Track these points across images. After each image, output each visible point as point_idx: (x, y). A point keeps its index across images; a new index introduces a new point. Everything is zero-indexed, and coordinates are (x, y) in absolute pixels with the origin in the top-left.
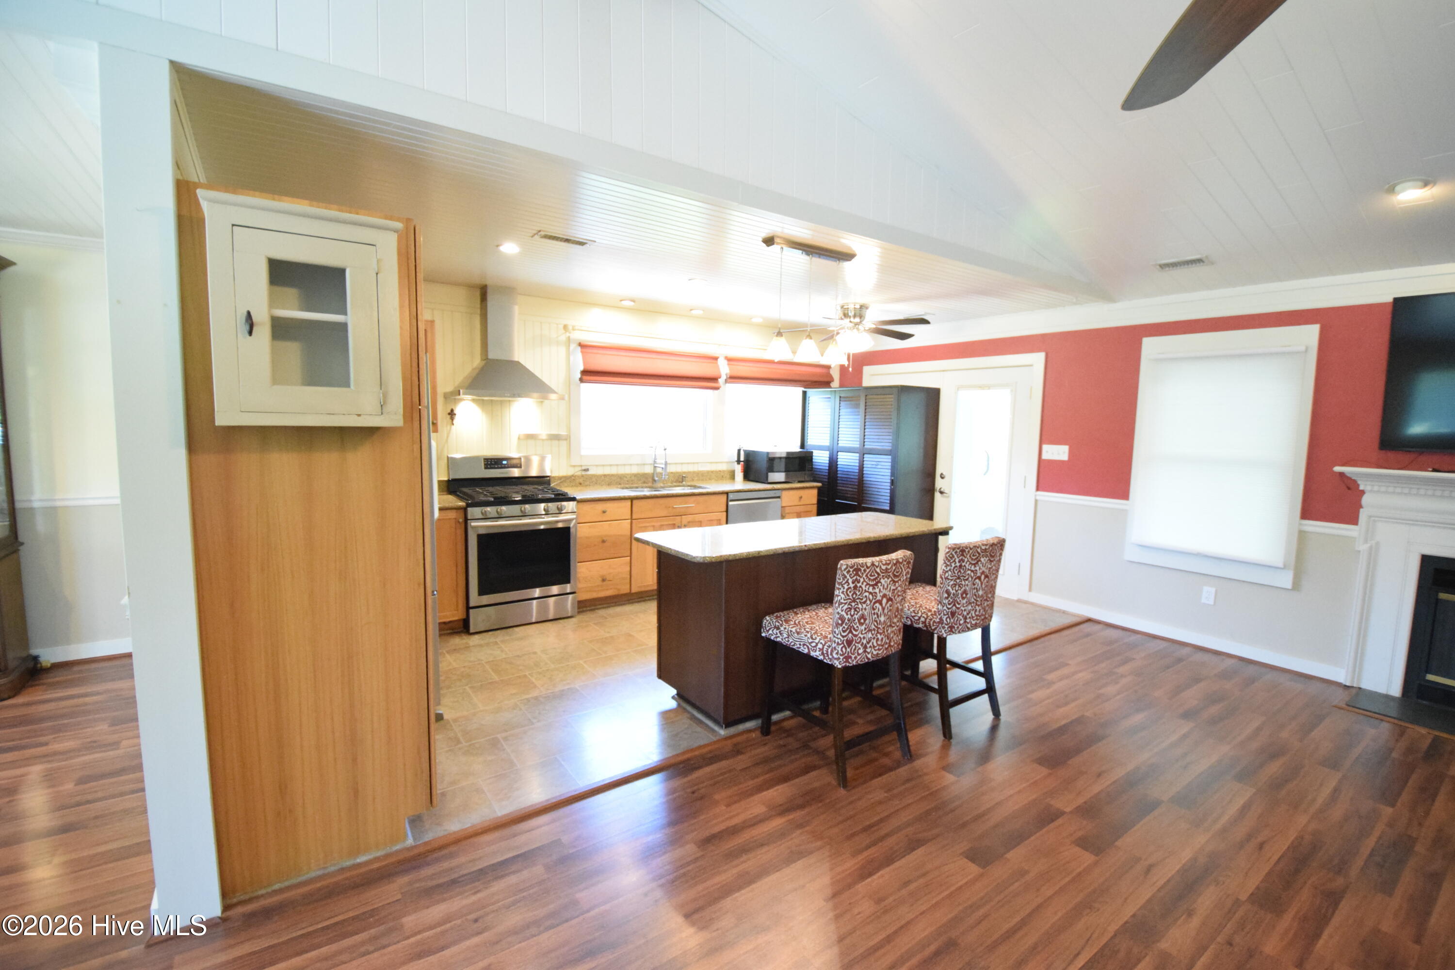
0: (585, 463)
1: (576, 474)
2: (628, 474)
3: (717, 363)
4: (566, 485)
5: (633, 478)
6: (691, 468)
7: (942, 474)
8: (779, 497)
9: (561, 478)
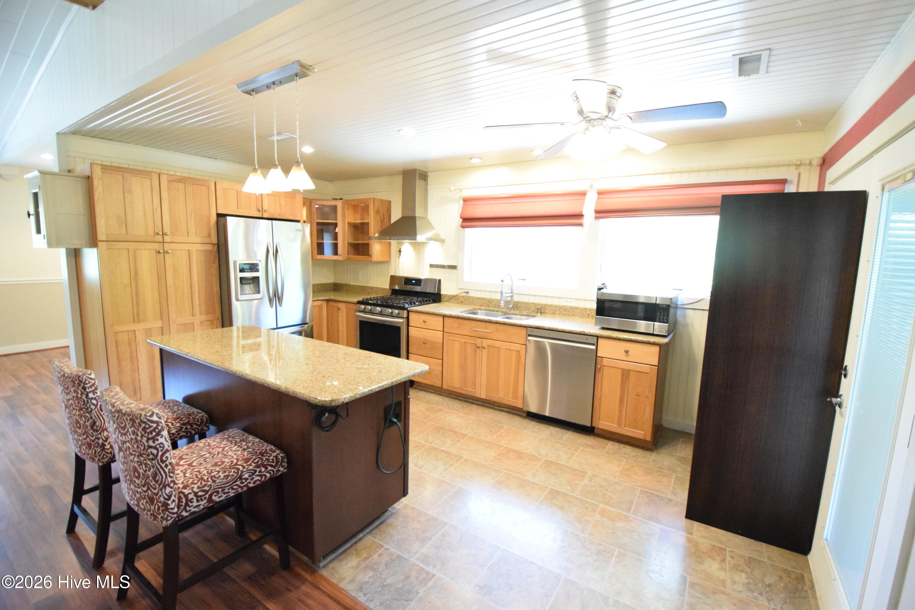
0: (467, 287)
3: (579, 199)
4: (453, 301)
8: (593, 344)
9: (449, 296)
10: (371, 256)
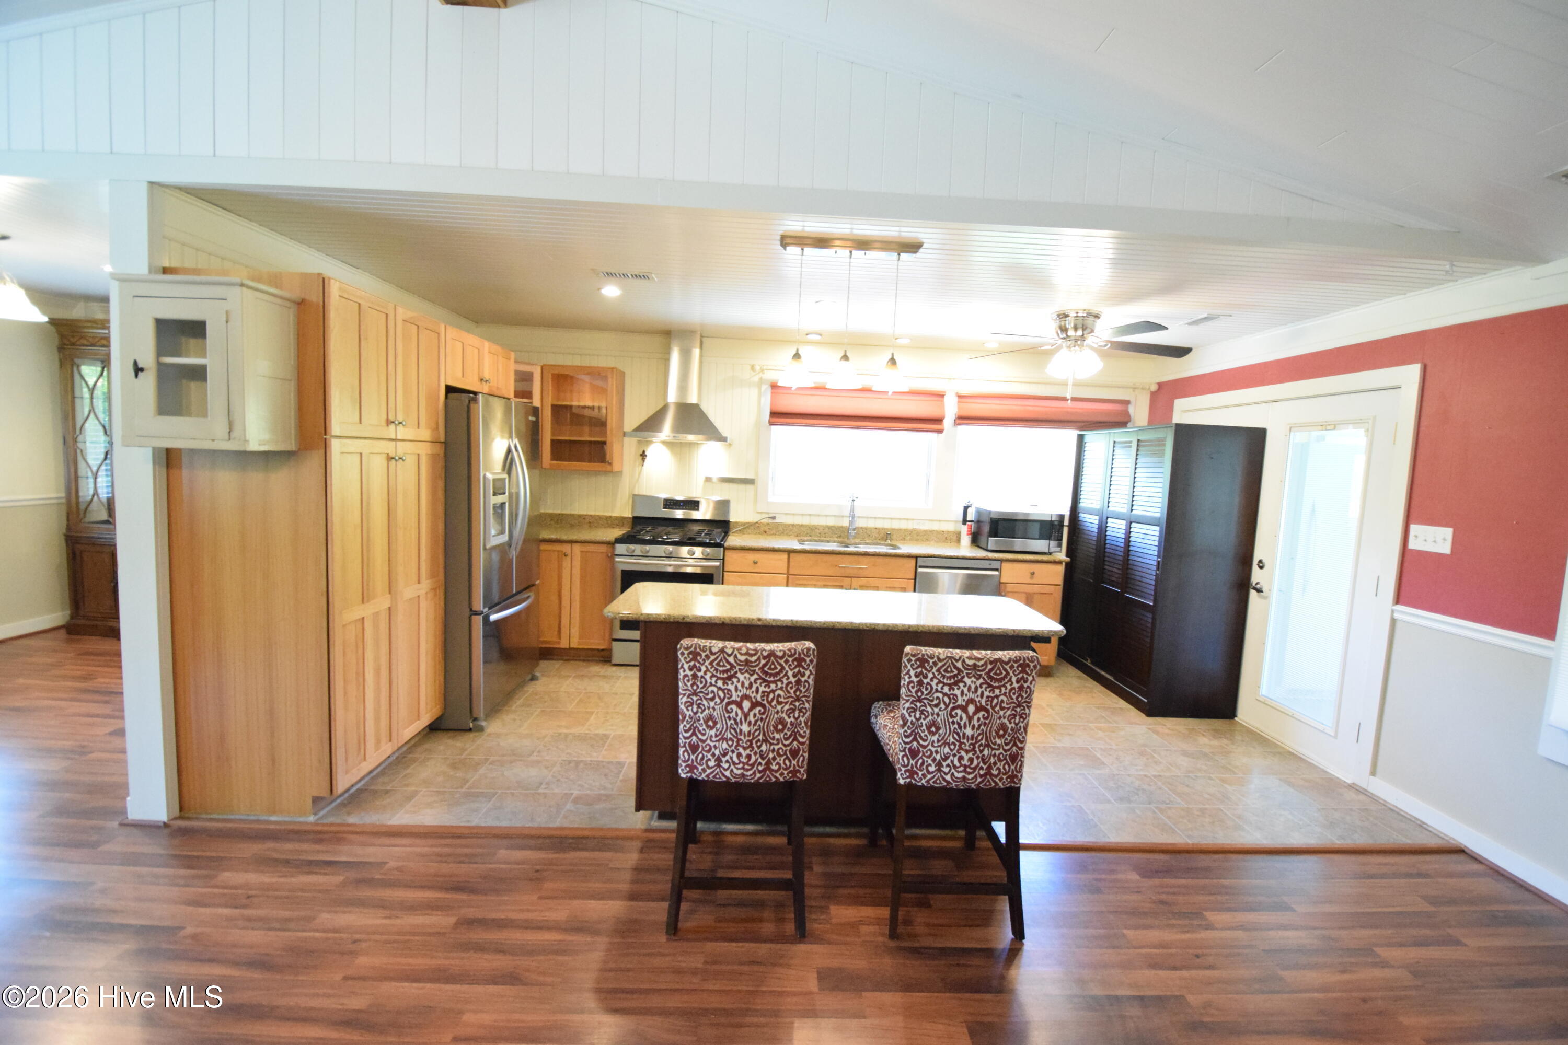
0: (772, 510)
1: (762, 521)
2: (821, 526)
3: (943, 401)
4: (750, 531)
5: (827, 530)
6: (896, 525)
7: (1260, 561)
8: (997, 570)
9: (744, 524)
10: (610, 464)
